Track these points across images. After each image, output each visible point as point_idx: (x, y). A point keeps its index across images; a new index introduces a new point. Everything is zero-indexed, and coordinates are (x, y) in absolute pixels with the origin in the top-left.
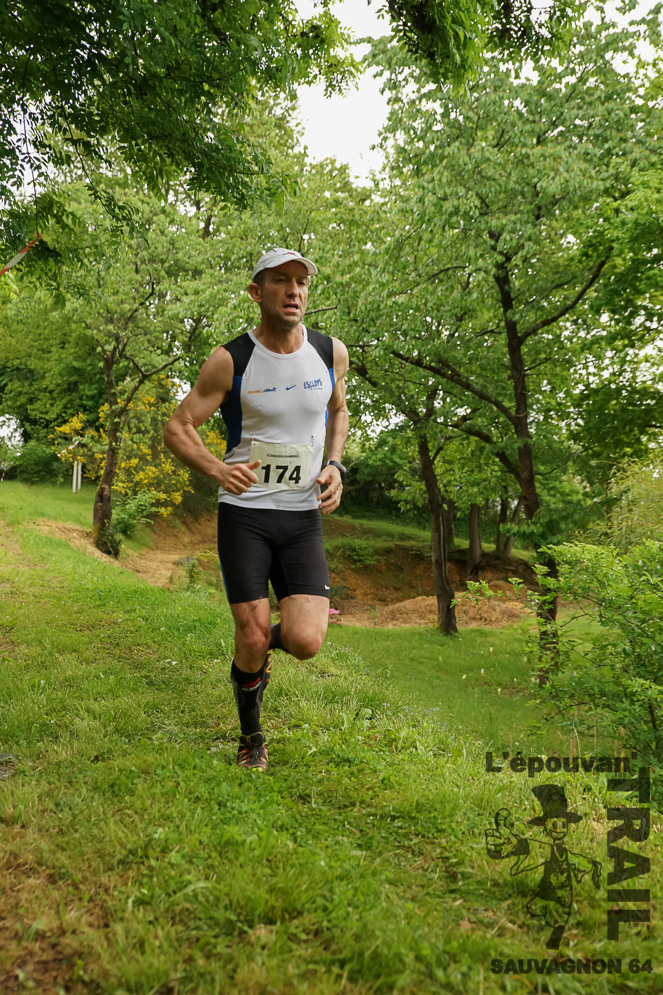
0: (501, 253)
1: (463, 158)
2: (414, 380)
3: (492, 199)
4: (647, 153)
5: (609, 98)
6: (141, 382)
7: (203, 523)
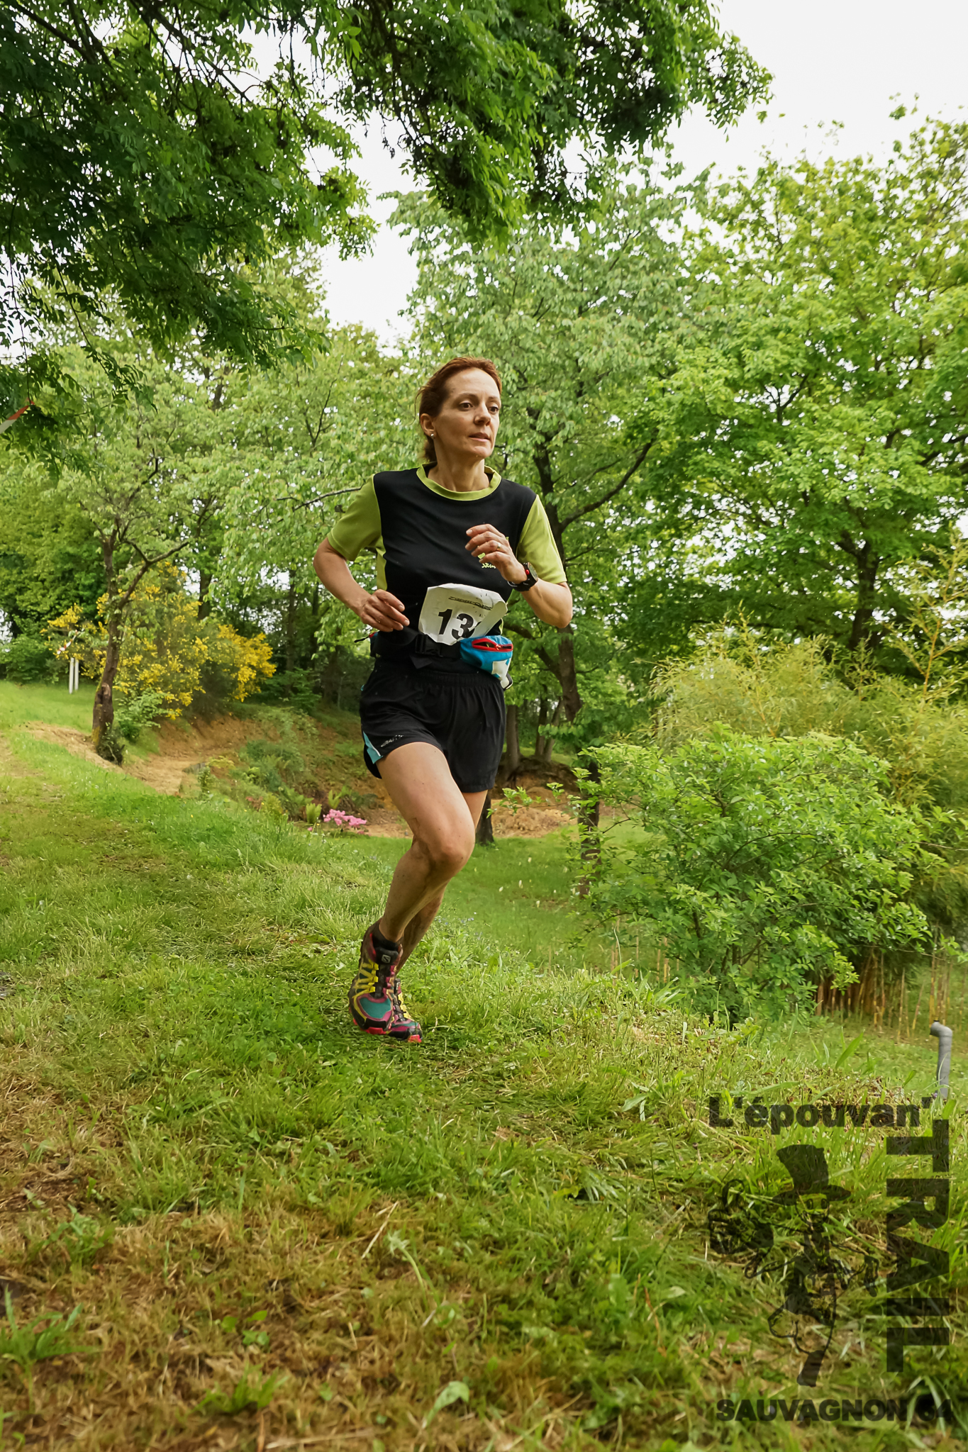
0: (541, 433)
1: (499, 328)
3: (531, 373)
4: (695, 328)
5: (654, 268)
6: (145, 570)
7: (215, 727)
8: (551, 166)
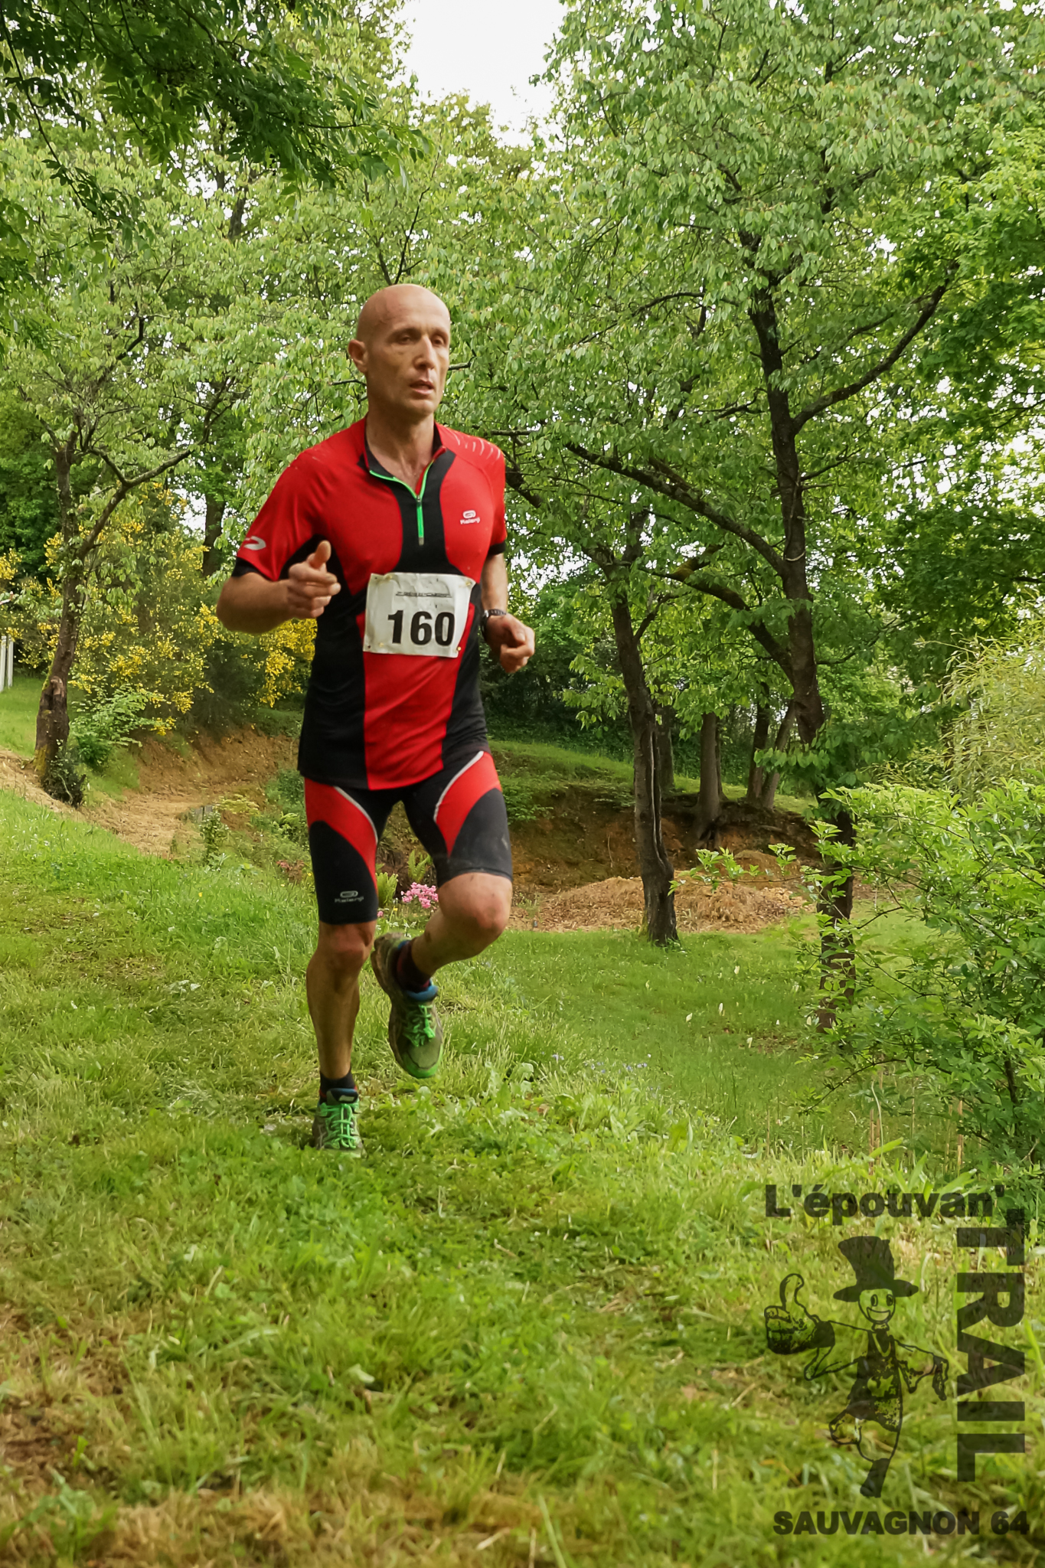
2: (606, 495)
3: (747, 175)
6: (120, 496)
7: (228, 747)
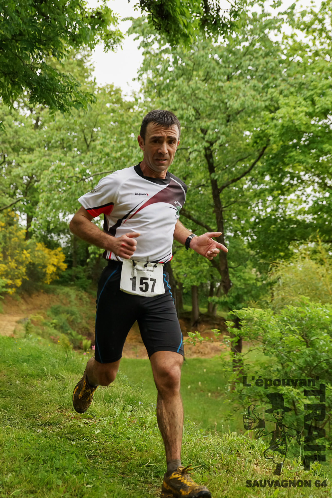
0: (207, 141)
1: (185, 87)
3: (202, 110)
4: (288, 86)
5: (267, 55)
7: (34, 298)
8: (212, 6)
